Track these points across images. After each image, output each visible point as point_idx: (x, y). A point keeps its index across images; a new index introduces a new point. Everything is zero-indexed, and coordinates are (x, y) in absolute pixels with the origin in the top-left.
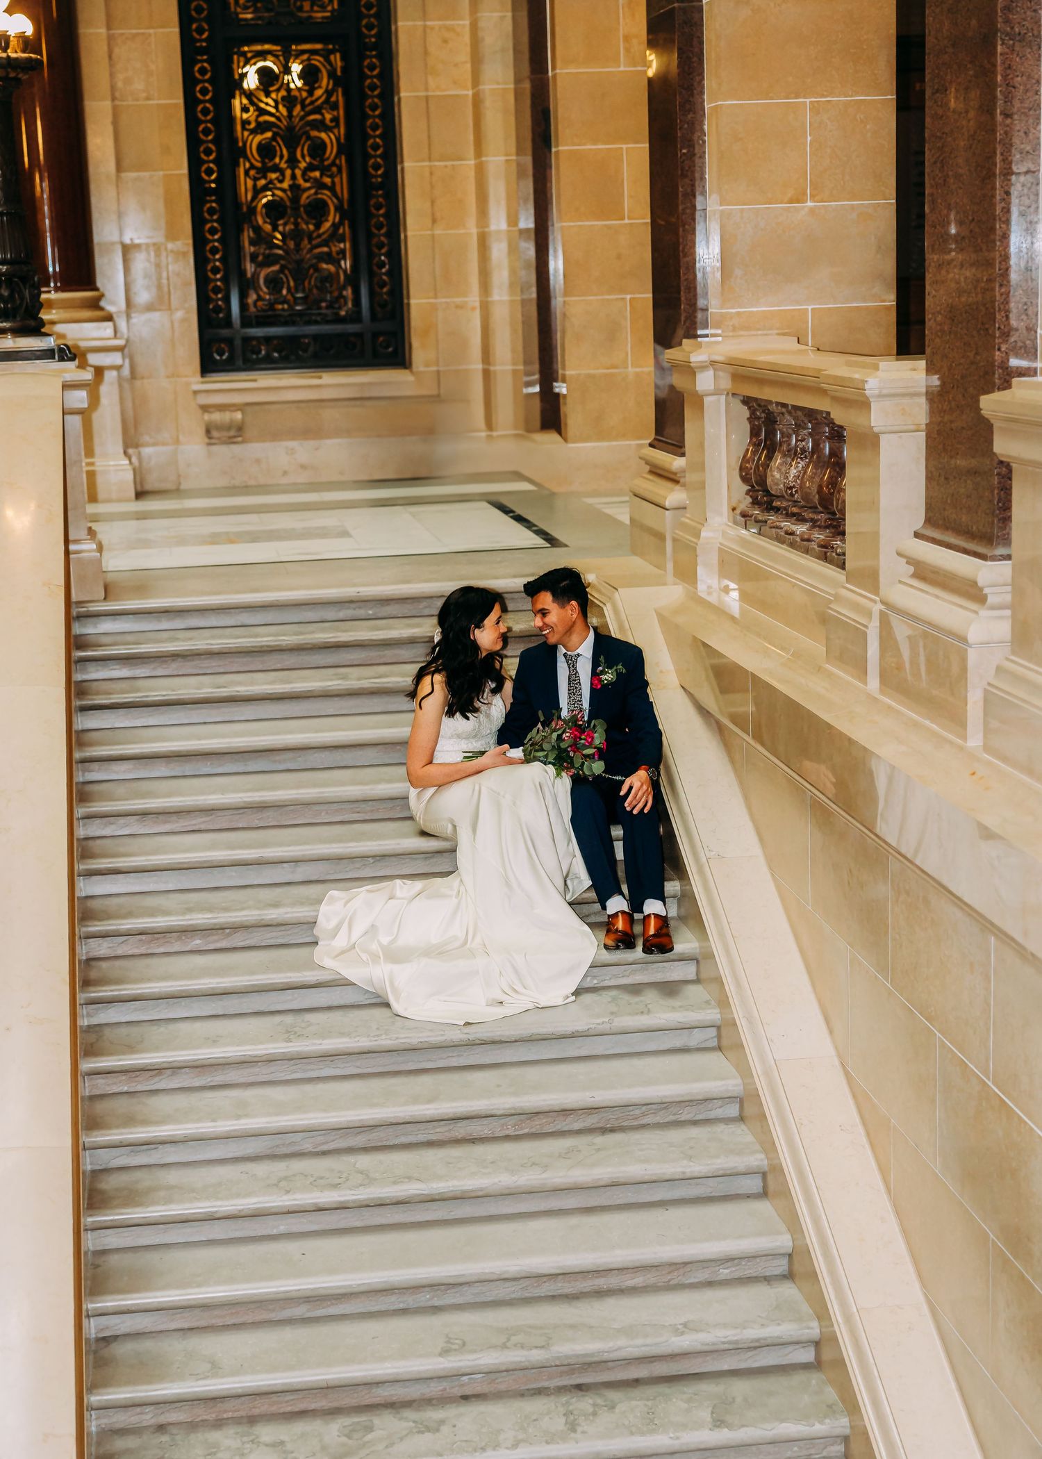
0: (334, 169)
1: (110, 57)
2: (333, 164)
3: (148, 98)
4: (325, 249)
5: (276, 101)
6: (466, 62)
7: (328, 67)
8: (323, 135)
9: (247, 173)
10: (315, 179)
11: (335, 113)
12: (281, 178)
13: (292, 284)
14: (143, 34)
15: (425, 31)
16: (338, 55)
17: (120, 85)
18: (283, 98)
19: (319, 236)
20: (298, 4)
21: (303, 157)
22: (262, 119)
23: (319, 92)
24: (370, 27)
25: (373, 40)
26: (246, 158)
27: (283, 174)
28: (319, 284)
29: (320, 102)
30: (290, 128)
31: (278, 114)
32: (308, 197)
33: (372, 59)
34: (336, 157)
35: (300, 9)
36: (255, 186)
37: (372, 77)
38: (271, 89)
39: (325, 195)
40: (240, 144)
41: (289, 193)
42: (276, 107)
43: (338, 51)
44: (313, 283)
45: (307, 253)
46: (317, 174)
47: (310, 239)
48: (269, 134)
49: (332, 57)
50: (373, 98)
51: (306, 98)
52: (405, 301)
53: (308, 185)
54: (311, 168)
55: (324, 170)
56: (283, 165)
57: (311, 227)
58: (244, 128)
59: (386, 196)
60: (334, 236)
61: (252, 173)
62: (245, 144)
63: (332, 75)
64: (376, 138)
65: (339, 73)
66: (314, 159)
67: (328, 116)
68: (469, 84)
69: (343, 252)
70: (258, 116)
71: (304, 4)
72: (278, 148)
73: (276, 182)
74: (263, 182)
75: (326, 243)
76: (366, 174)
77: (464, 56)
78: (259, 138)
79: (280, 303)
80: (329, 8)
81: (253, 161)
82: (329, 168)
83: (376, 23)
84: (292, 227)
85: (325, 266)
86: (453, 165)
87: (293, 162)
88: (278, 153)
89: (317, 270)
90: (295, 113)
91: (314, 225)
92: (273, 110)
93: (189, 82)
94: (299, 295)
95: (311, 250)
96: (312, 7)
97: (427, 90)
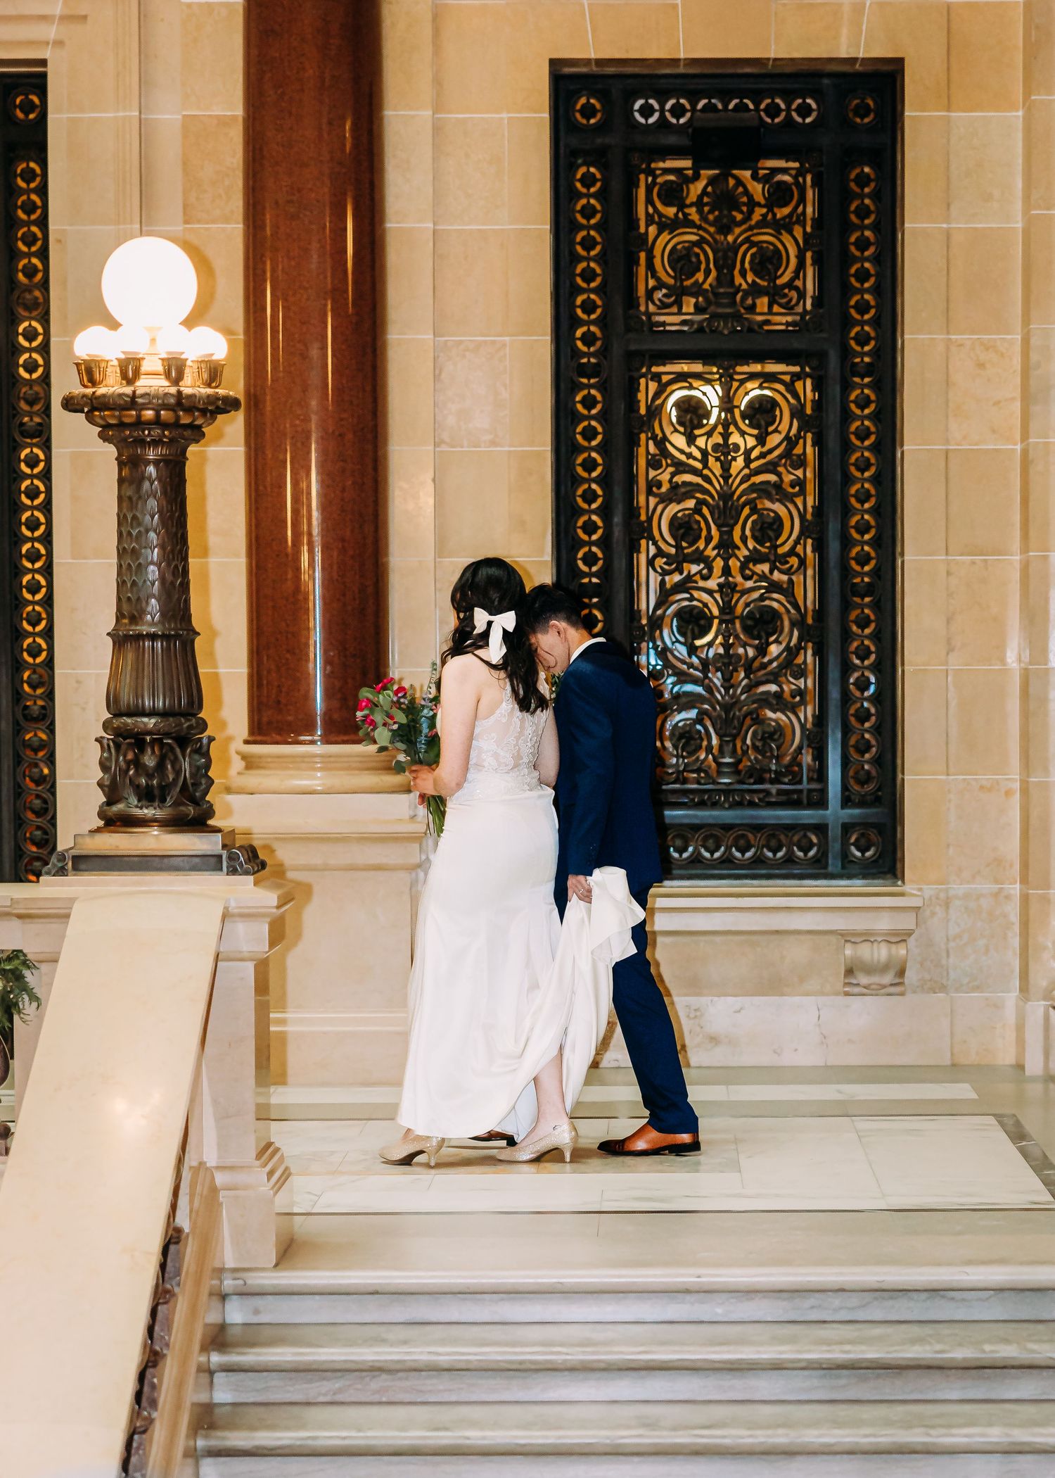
0: (794, 561)
1: (437, 378)
2: (792, 552)
3: (493, 443)
4: (773, 688)
5: (705, 453)
6: (1013, 399)
7: (792, 401)
8: (777, 507)
9: (651, 563)
10: (763, 577)
11: (799, 473)
12: (705, 571)
13: (715, 741)
14: (493, 342)
15: (948, 349)
16: (809, 382)
17: (451, 420)
18: (716, 447)
19: (764, 666)
20: (749, 301)
21: (744, 539)
22: (680, 478)
23: (773, 440)
24: (863, 340)
25: (867, 359)
26: (651, 537)
27: (710, 569)
28: (759, 744)
29: (776, 453)
30: (726, 496)
31: (706, 472)
32: (747, 605)
33: (863, 387)
34: (797, 542)
35: (752, 309)
36: (663, 583)
37: (863, 418)
38: (697, 432)
39: (776, 602)
40: (643, 518)
41: (717, 596)
42: (705, 461)
43: (808, 375)
44: (748, 742)
45: (742, 693)
46: (765, 567)
47: (749, 670)
48: (691, 503)
49: (799, 385)
50: (863, 450)
51: (753, 448)
52: (900, 776)
53: (749, 584)
54: (755, 558)
55: (777, 561)
56: (711, 552)
57: (751, 652)
58: (649, 492)
59: (876, 606)
60: (789, 664)
61: (660, 562)
62: (650, 519)
63: (797, 412)
64: (863, 513)
65: (809, 411)
66: (762, 545)
67: (788, 478)
68: (1018, 437)
69: (801, 693)
70: (673, 475)
71: (758, 301)
72: (703, 525)
73: (697, 578)
74: (677, 578)
75: (774, 678)
76: (846, 572)
77: (1013, 388)
78: (673, 508)
79: (693, 771)
80: (800, 309)
81: (661, 544)
82: (784, 559)
83: (873, 334)
84: (721, 651)
85: (770, 714)
86: (985, 561)
87: (726, 547)
88: (704, 533)
89: (758, 720)
90: (733, 471)
91: (756, 647)
92: (699, 465)
93: (564, 417)
94: (728, 760)
95: (748, 689)
96: (770, 306)
97: (947, 442)
